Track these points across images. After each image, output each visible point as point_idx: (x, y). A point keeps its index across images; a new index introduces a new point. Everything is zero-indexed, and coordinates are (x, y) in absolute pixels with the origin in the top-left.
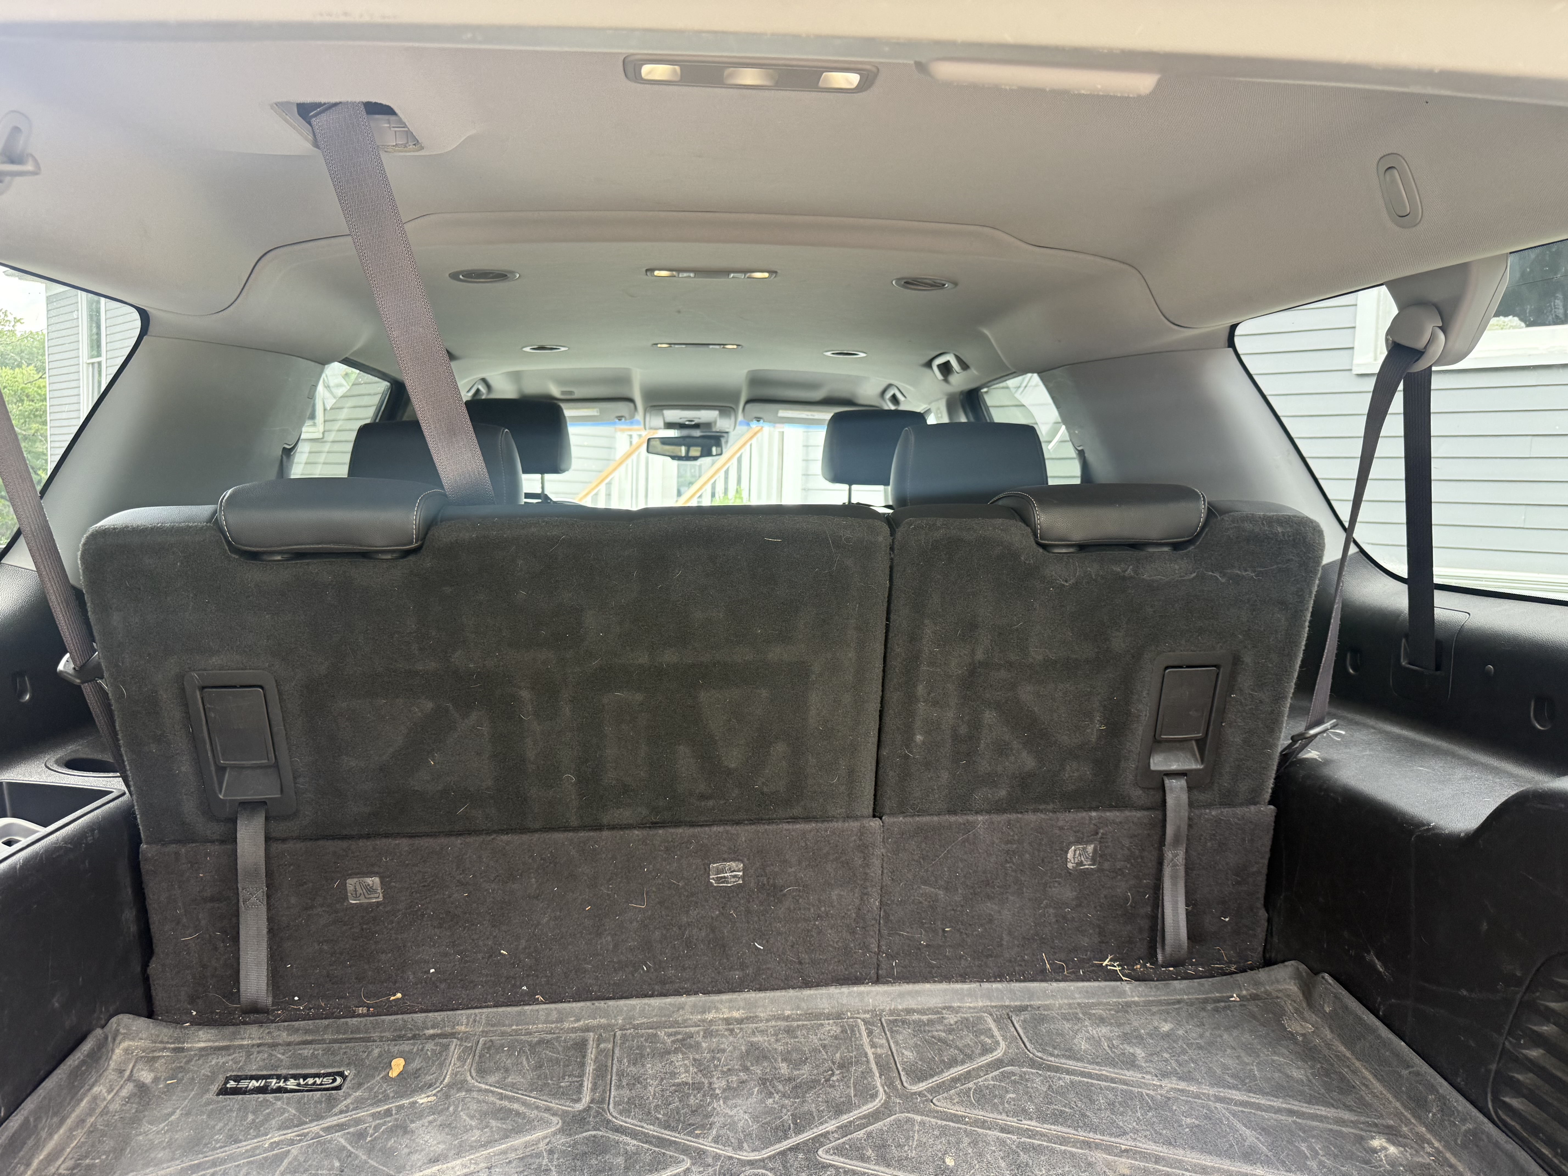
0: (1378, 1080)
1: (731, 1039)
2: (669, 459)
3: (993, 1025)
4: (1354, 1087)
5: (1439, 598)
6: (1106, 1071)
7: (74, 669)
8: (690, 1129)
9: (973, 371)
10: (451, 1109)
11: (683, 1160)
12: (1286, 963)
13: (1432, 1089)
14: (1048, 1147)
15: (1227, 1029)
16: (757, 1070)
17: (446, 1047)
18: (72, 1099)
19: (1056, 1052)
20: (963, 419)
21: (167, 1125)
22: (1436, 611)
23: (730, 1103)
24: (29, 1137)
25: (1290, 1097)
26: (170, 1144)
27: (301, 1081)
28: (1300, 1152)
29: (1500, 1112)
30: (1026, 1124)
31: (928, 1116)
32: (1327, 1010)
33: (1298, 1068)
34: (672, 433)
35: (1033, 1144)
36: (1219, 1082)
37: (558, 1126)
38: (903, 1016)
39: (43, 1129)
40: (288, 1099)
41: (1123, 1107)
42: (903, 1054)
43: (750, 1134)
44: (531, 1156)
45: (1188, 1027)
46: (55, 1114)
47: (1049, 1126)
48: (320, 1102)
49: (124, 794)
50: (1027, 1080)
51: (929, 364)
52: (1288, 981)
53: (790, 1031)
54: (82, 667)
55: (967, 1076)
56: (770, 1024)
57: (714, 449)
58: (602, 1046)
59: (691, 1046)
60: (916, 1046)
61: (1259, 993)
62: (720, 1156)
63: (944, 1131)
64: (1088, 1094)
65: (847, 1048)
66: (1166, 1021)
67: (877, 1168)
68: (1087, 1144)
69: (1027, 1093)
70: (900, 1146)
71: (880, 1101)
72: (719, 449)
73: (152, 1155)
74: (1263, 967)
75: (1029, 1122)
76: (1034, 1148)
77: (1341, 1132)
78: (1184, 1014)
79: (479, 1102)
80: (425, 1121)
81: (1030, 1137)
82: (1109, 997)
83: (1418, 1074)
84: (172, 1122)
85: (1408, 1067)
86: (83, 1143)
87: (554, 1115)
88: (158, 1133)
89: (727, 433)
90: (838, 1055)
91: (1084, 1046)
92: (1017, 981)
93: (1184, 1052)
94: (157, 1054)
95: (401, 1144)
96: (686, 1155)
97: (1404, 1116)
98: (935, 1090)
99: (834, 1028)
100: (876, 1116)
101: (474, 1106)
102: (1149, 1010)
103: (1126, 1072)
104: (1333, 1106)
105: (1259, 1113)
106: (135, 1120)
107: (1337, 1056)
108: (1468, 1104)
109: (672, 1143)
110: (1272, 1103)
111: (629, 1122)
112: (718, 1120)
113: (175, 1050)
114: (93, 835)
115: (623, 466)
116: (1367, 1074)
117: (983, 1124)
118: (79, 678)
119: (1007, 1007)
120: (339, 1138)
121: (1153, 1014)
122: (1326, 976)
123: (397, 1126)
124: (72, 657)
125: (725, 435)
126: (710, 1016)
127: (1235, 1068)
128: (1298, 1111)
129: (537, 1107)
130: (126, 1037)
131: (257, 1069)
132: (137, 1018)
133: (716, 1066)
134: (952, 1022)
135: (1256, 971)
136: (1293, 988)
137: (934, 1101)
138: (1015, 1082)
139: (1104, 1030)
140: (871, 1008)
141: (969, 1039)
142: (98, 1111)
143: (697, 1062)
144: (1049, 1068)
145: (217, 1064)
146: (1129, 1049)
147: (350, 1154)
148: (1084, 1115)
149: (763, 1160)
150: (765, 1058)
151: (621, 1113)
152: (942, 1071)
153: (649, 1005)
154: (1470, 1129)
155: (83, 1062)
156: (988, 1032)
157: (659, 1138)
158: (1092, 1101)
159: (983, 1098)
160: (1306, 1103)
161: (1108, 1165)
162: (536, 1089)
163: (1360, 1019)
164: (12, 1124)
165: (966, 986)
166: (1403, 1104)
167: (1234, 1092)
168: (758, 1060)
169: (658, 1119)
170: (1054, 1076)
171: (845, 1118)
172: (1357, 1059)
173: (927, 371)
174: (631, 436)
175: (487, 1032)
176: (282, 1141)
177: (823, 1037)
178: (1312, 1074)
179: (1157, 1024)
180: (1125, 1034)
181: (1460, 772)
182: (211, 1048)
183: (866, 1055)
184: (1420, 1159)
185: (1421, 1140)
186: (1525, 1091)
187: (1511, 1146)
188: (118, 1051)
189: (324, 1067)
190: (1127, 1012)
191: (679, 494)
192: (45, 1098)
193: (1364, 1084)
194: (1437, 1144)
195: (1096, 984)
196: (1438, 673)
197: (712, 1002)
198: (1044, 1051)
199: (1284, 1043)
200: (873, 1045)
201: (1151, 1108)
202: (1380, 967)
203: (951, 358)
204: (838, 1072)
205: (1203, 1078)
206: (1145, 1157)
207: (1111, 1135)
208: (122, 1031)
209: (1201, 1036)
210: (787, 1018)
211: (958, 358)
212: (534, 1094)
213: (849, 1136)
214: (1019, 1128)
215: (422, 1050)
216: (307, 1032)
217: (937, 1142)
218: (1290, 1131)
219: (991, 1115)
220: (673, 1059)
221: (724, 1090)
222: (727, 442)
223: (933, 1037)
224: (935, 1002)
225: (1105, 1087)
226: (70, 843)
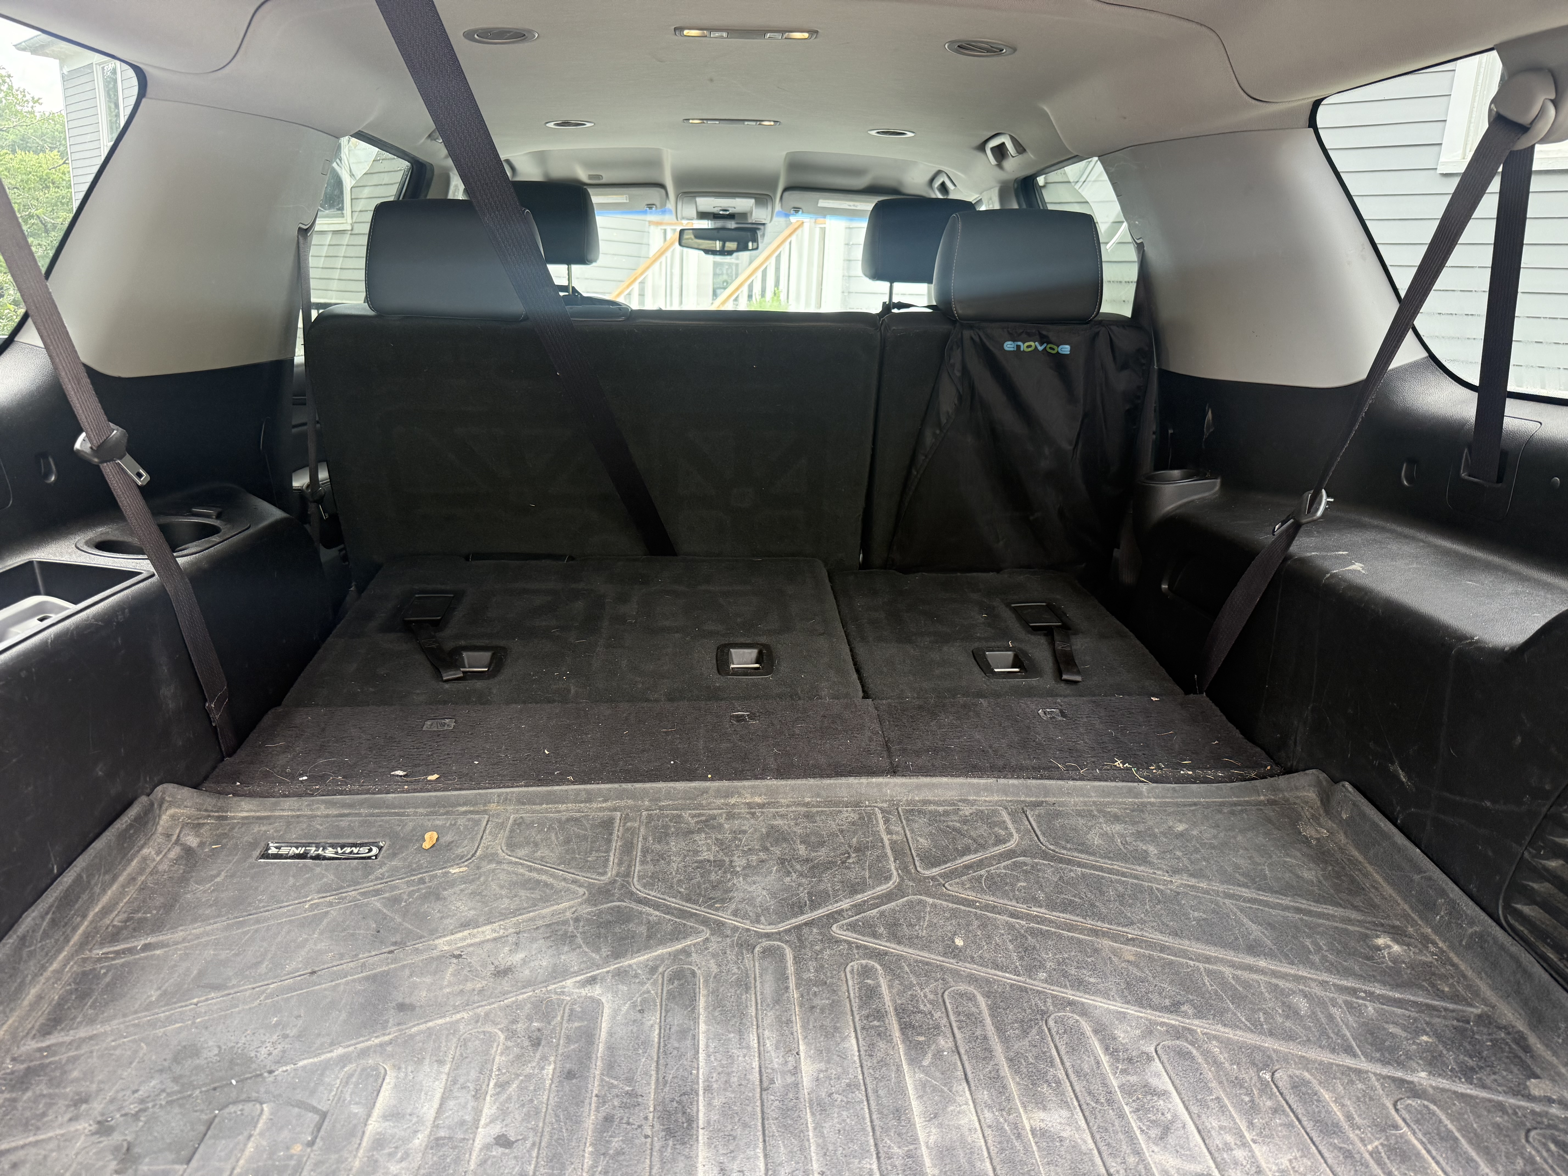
0: (1389, 883)
1: (752, 821)
2: (702, 253)
3: (1006, 818)
4: (1363, 889)
5: (1512, 408)
6: (1117, 866)
7: (91, 448)
8: (710, 903)
9: (1030, 155)
10: (482, 879)
11: (703, 931)
12: (1307, 772)
13: (1443, 893)
14: (1055, 932)
15: (1243, 831)
16: (777, 851)
17: (477, 823)
18: (122, 858)
19: (1069, 846)
20: (1015, 206)
21: (213, 885)
22: (1506, 419)
23: (749, 880)
24: (84, 891)
25: (1299, 896)
26: (216, 902)
27: (339, 849)
28: (1304, 946)
29: (1509, 918)
30: (1035, 911)
31: (939, 899)
32: (1344, 817)
33: (1310, 869)
34: (706, 224)
35: (1041, 929)
36: (1229, 880)
37: (584, 897)
38: (919, 806)
39: (96, 884)
40: (326, 865)
41: (1132, 899)
42: (918, 841)
43: (767, 909)
44: (557, 923)
45: (1203, 828)
46: (106, 873)
47: (1058, 914)
48: (357, 869)
49: (153, 575)
50: (1038, 871)
51: (982, 147)
52: (1307, 788)
53: (808, 816)
54: (100, 447)
55: (980, 864)
56: (790, 809)
57: (750, 244)
58: (629, 824)
59: (714, 827)
60: (931, 834)
61: (1277, 799)
62: (738, 928)
63: (954, 914)
64: (1098, 886)
65: (864, 834)
66: (1180, 821)
67: (888, 944)
68: (1095, 932)
69: (1038, 882)
70: (911, 925)
71: (894, 883)
72: (755, 244)
73: (200, 912)
74: (1284, 774)
75: (1039, 910)
76: (1042, 933)
77: (1346, 930)
78: (1199, 815)
79: (508, 873)
80: (457, 889)
81: (1038, 923)
82: (1125, 797)
83: (1430, 879)
84: (218, 882)
85: (1421, 872)
86: (136, 899)
87: (580, 886)
88: (204, 892)
89: (764, 224)
90: (855, 840)
91: (1097, 841)
92: (1033, 778)
93: (1197, 851)
94: (201, 821)
95: (434, 909)
96: (707, 926)
97: (1412, 918)
98: (947, 876)
99: (852, 815)
100: (889, 897)
101: (503, 876)
102: (1165, 811)
103: (1137, 867)
104: (1341, 906)
105: (1267, 909)
106: (183, 880)
107: (1349, 860)
108: (1477, 909)
109: (692, 915)
110: (1280, 901)
111: (652, 895)
112: (737, 895)
113: (218, 818)
114: (123, 613)
115: (657, 264)
116: (1377, 877)
117: (993, 909)
118: (98, 457)
119: (1022, 801)
120: (376, 903)
121: (1169, 814)
122: (1347, 784)
123: (430, 893)
124: (88, 436)
125: (762, 227)
126: (732, 801)
127: (1246, 867)
128: (1305, 909)
129: (565, 879)
130: (171, 804)
131: (296, 838)
132: (181, 787)
133: (737, 846)
134: (967, 814)
135: (1276, 778)
136: (1311, 795)
137: (946, 885)
138: (1026, 872)
139: (1118, 828)
140: (888, 798)
141: (983, 830)
142: (148, 870)
143: (720, 842)
144: (1061, 860)
145: (259, 832)
146: (1142, 846)
147: (385, 917)
148: (1093, 905)
149: (779, 933)
150: (785, 840)
151: (644, 886)
152: (955, 859)
153: (675, 789)
154: (1476, 932)
155: (131, 826)
156: (1003, 825)
157: (680, 910)
158: (1102, 893)
159: (994, 885)
160: (1314, 902)
161: (1114, 952)
162: (564, 863)
163: (1377, 826)
164: (65, 879)
165: (983, 781)
166: (1412, 907)
167: (1244, 890)
168: (777, 842)
169: (680, 892)
170: (1066, 868)
171: (859, 898)
172: (1370, 863)
173: (980, 155)
174: (665, 231)
175: (518, 810)
176: (322, 903)
177: (840, 822)
178: (1323, 876)
179: (1171, 824)
180: (1139, 832)
181: (1510, 587)
182: (253, 817)
183: (882, 840)
184: (1423, 958)
185: (1426, 940)
186: (1538, 899)
187: (1516, 949)
188: (165, 817)
189: (360, 838)
190: (1143, 811)
191: (715, 295)
192: (95, 857)
193: (1374, 887)
194: (1441, 944)
195: (1113, 784)
196: (1500, 485)
197: (735, 788)
198: (1056, 844)
199: (1298, 846)
200: (889, 832)
201: (1159, 902)
202: (1403, 777)
203: (1006, 140)
204: (854, 855)
205: (1214, 875)
206: (1150, 946)
207: (1118, 924)
208: (167, 798)
209: (1215, 837)
210: (807, 805)
211: (1013, 139)
212: (562, 867)
213: (863, 915)
214: (1028, 914)
215: (455, 824)
216: (344, 805)
217: (948, 923)
218: (1296, 928)
219: (1001, 901)
220: (697, 838)
221: (744, 868)
222: (763, 235)
223: (947, 826)
224: (951, 795)
225: (1116, 880)
226: (101, 621)
